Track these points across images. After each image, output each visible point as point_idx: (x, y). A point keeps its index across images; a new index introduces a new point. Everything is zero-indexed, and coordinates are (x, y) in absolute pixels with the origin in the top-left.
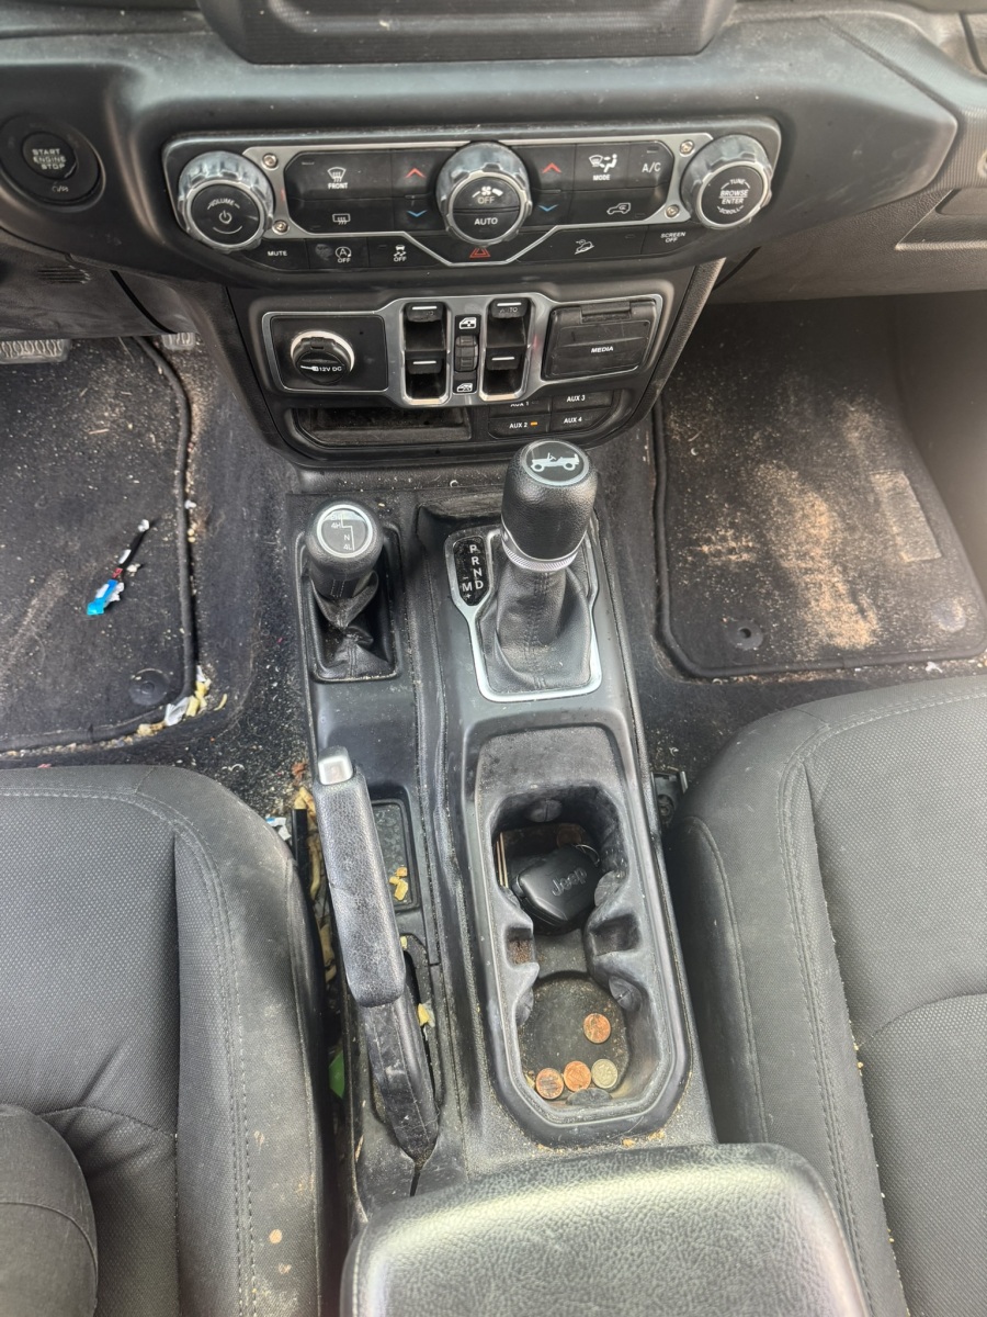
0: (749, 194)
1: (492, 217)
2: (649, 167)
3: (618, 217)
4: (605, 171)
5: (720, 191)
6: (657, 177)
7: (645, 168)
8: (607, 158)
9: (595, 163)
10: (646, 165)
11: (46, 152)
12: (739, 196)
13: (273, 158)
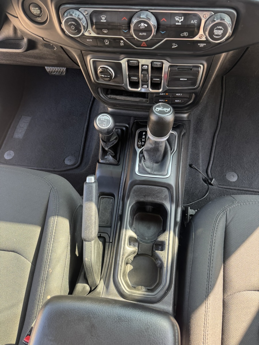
0: (223, 32)
1: (144, 33)
2: (193, 21)
3: (184, 37)
4: (180, 22)
5: (214, 30)
6: (196, 25)
7: (192, 22)
8: (181, 18)
9: (177, 19)
10: (192, 21)
11: (35, 9)
12: (220, 32)
13: (87, 12)
